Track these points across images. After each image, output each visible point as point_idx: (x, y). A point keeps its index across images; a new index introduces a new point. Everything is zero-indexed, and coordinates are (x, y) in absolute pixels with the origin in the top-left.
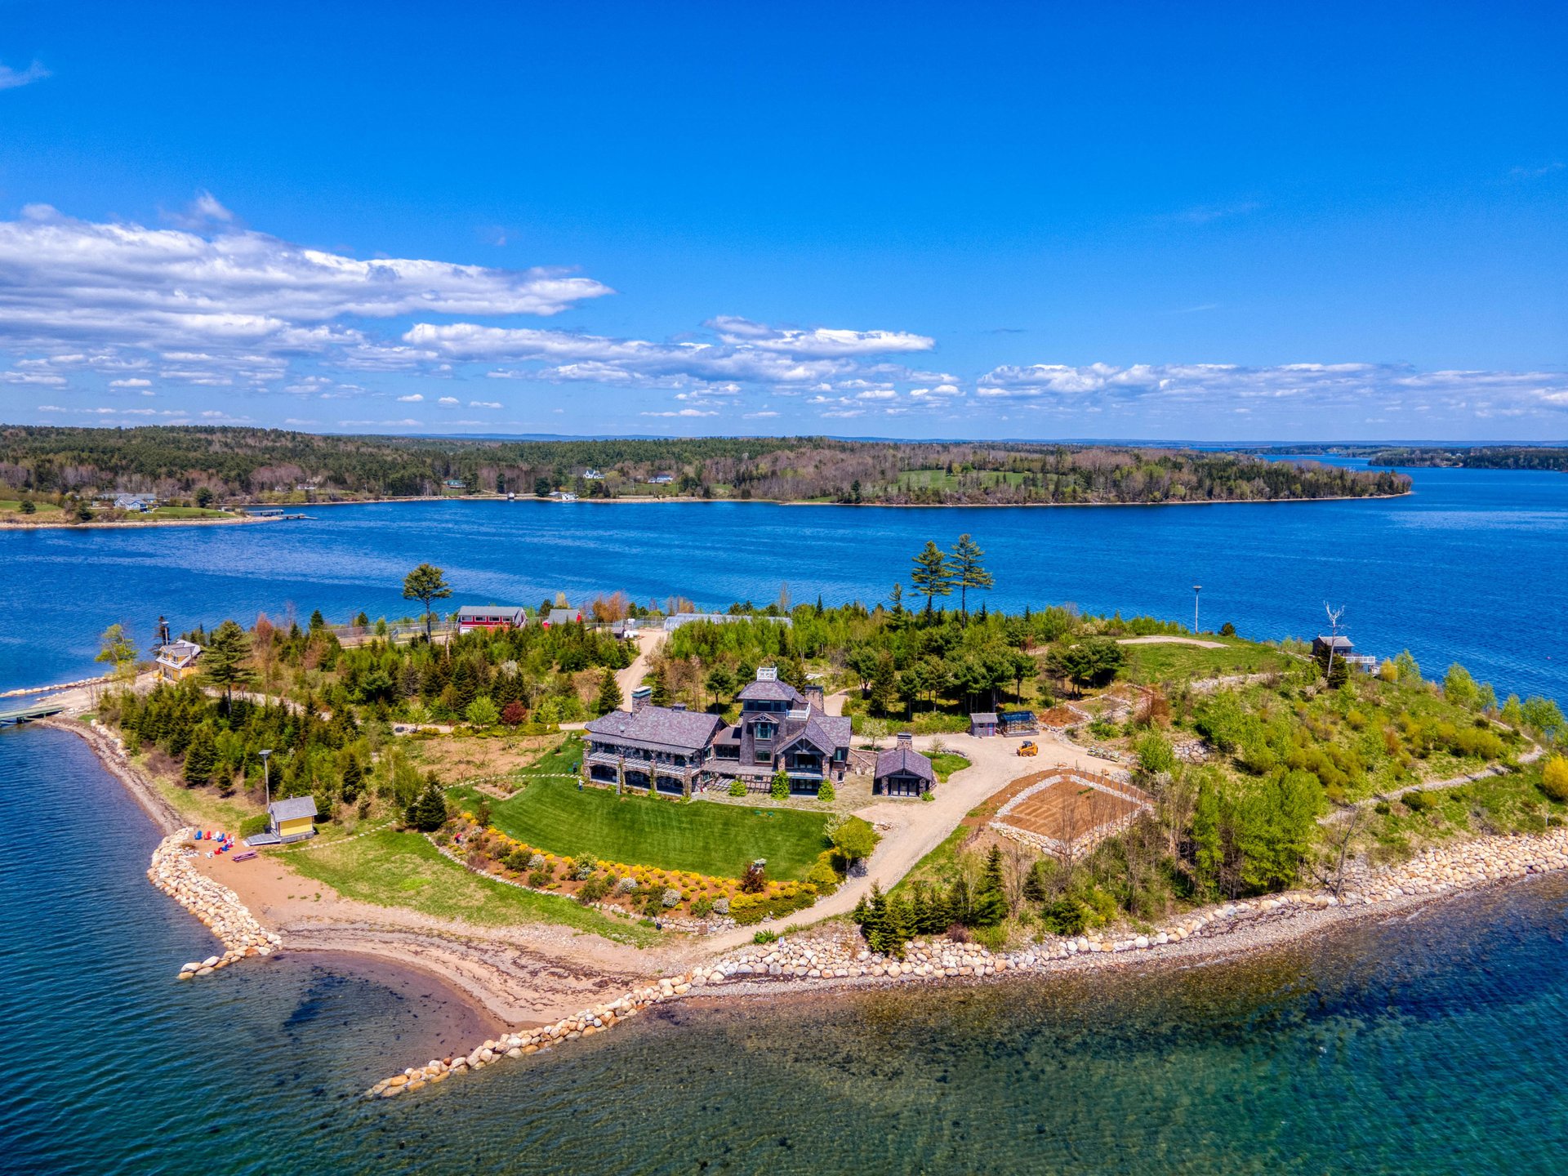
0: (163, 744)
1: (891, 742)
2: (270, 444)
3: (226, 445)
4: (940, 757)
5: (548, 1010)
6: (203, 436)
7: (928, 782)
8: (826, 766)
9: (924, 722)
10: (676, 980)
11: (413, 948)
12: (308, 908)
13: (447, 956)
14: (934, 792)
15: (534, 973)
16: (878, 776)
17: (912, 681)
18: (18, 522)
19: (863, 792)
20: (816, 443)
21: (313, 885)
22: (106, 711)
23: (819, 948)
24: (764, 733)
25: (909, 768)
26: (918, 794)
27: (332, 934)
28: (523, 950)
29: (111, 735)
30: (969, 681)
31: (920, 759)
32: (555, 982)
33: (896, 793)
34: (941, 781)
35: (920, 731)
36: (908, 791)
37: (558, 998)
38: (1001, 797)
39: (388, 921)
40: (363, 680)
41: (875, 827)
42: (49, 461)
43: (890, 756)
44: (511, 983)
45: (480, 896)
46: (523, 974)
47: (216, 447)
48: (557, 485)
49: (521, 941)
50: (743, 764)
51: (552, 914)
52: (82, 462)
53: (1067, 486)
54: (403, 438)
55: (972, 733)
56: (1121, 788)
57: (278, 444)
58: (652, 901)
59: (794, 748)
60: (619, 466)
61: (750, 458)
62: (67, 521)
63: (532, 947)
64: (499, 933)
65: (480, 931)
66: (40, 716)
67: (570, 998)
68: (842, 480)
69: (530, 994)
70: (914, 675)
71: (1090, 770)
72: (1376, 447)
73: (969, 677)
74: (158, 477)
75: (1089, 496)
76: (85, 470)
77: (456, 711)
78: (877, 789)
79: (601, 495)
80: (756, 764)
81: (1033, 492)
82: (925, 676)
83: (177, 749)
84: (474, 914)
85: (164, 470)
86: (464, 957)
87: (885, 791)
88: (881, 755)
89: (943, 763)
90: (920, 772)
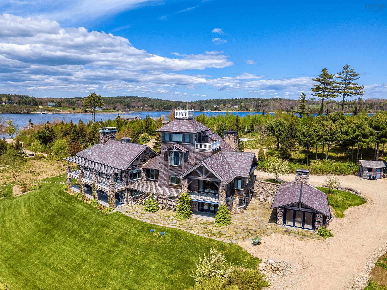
1: (291, 178)
4: (334, 193)
7: (325, 217)
8: (223, 193)
9: (318, 166)
14: (330, 227)
16: (275, 206)
17: (310, 136)
18: (71, 112)
19: (260, 219)
24: (177, 161)
25: (305, 201)
26: (314, 228)
30: (358, 136)
31: (317, 193)
33: (291, 223)
34: (338, 215)
35: (316, 172)
36: (304, 222)
41: (262, 265)
43: (288, 188)
48: (206, 108)
50: (160, 185)
53: (363, 108)
55: (361, 176)
59: (194, 173)
61: (261, 102)
62: (82, 112)
68: (288, 106)
70: (312, 132)
73: (358, 133)
75: (371, 111)
78: (273, 219)
79: (217, 110)
80: (170, 186)
81: (351, 109)
82: (320, 133)
87: (281, 220)
88: (282, 187)
89: (338, 198)
90: (316, 206)
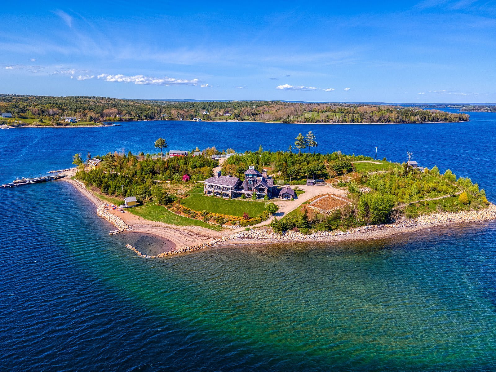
0: (94, 184)
1: (285, 186)
2: (108, 102)
3: (94, 102)
4: (297, 190)
5: (196, 243)
6: (87, 99)
8: (266, 191)
9: (294, 182)
10: (226, 238)
11: (163, 230)
12: (137, 221)
13: (171, 232)
15: (192, 236)
16: (280, 194)
20: (277, 103)
21: (138, 217)
22: (77, 176)
23: (261, 232)
24: (251, 183)
25: (288, 192)
26: (290, 199)
27: (143, 227)
28: (189, 231)
29: (80, 183)
31: (291, 190)
32: (197, 237)
33: (284, 199)
35: (293, 184)
36: (288, 198)
37: (198, 240)
38: (312, 200)
39: (156, 224)
40: (145, 169)
41: (278, 206)
42: (44, 107)
44: (187, 237)
45: (179, 220)
46: (190, 236)
47: (91, 103)
48: (195, 116)
49: (189, 229)
50: (245, 191)
51: (197, 223)
52: (53, 107)
53: (355, 118)
54: (148, 100)
55: (306, 185)
56: (345, 199)
57: (110, 102)
58: (221, 221)
59: (258, 186)
60: (214, 110)
61: (256, 108)
63: (191, 231)
64: (184, 227)
65: (179, 227)
66: (61, 178)
67: (201, 241)
68: (284, 115)
69: (191, 240)
71: (336, 194)
72: (464, 105)
74: (76, 112)
75: (362, 121)
76: (55, 110)
77: (170, 178)
79: (209, 119)
80: (248, 191)
81: (344, 120)
83: (100, 185)
84: (177, 224)
85: (78, 110)
86: (175, 232)
87: (282, 198)
89: (298, 192)
90: (291, 193)
